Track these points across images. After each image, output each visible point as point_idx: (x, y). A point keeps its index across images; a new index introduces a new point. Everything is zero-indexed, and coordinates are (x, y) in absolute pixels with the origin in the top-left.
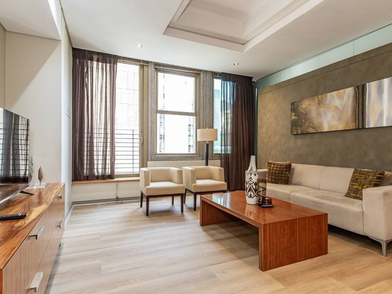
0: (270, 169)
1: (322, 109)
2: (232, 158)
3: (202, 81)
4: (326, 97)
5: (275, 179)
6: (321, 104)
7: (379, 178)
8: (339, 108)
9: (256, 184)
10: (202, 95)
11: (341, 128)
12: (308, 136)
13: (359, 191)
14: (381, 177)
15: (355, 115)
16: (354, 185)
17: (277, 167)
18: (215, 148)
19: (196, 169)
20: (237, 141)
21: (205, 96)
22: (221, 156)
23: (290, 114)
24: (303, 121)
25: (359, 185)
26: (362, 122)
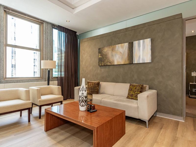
0: (89, 86)
1: (114, 53)
2: (65, 79)
3: (44, 28)
4: (116, 46)
5: (91, 91)
6: (113, 50)
7: (141, 88)
8: (122, 53)
9: (86, 97)
10: (44, 38)
11: (122, 63)
12: (107, 67)
13: (133, 95)
14: (142, 87)
16: (131, 92)
17: (92, 84)
18: (54, 73)
19: (41, 88)
20: (68, 70)
21: (47, 39)
22: (58, 78)
23: (98, 54)
24: (105, 58)
25: (133, 92)
26: (132, 60)
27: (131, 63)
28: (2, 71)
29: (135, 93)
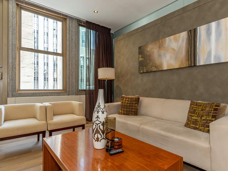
0: (123, 102)
1: (162, 51)
3: (68, 26)
4: (165, 41)
5: (127, 111)
6: (162, 47)
7: (216, 110)
8: (176, 49)
9: (103, 124)
10: (68, 38)
11: (177, 66)
12: (152, 74)
13: (198, 122)
14: (217, 109)
15: (188, 55)
16: (193, 116)
17: (128, 101)
21: (71, 39)
22: (86, 92)
23: (137, 56)
24: (148, 61)
25: (197, 116)
26: (194, 60)
27: (193, 65)
28: (14, 81)
29: (201, 118)
